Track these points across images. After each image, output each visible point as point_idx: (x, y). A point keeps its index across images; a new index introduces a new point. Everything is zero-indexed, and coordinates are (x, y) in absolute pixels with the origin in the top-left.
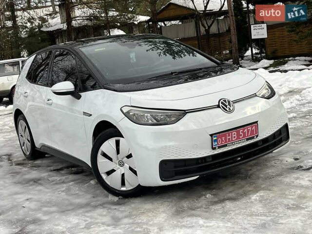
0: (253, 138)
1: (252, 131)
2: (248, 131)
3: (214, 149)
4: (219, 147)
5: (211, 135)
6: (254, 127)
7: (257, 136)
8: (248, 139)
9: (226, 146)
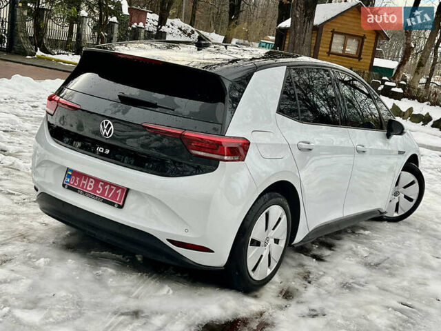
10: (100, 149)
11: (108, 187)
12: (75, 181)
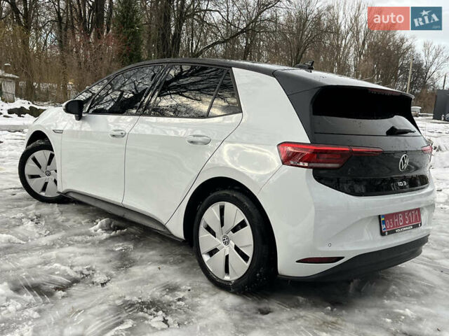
10: (400, 184)
11: (410, 214)
12: (390, 224)
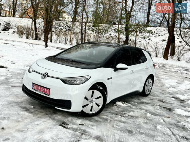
0: (46, 95)
1: (46, 91)
2: (45, 90)
3: (33, 89)
4: (34, 90)
5: (33, 83)
6: (47, 90)
7: (49, 95)
8: (44, 94)
9: (36, 90)
